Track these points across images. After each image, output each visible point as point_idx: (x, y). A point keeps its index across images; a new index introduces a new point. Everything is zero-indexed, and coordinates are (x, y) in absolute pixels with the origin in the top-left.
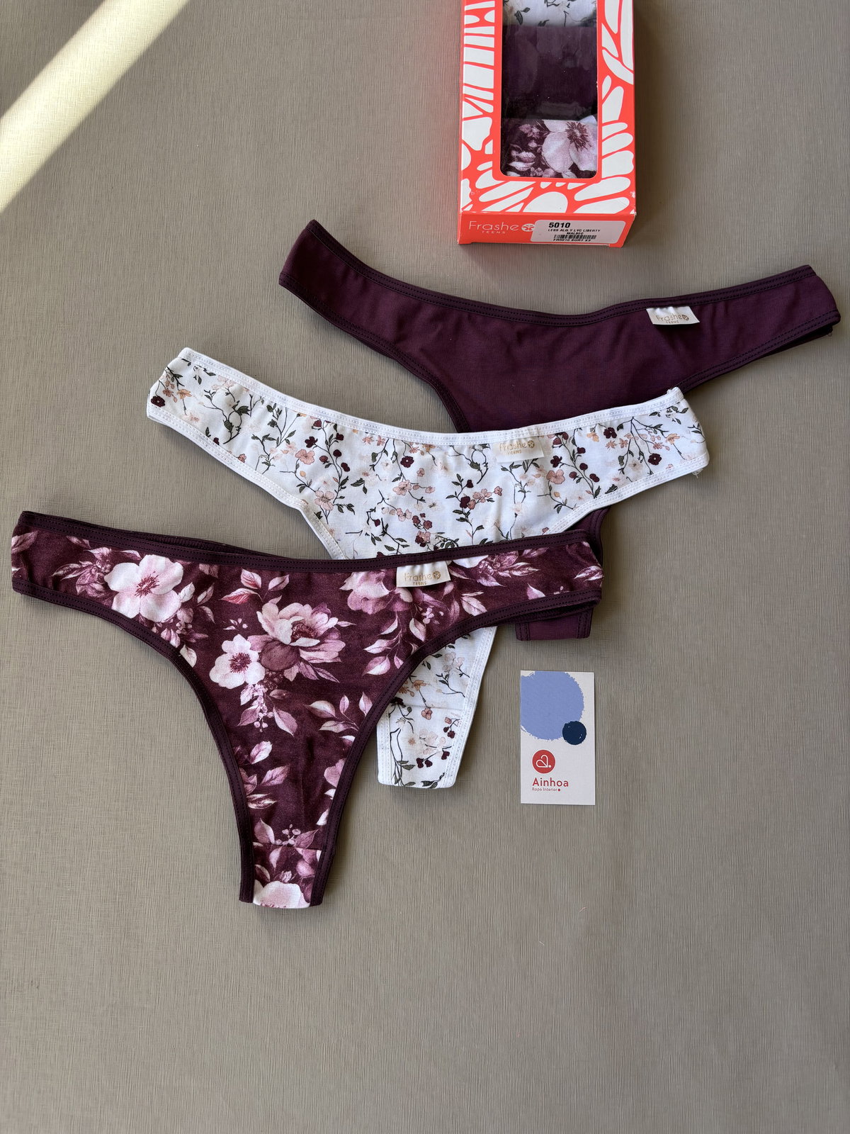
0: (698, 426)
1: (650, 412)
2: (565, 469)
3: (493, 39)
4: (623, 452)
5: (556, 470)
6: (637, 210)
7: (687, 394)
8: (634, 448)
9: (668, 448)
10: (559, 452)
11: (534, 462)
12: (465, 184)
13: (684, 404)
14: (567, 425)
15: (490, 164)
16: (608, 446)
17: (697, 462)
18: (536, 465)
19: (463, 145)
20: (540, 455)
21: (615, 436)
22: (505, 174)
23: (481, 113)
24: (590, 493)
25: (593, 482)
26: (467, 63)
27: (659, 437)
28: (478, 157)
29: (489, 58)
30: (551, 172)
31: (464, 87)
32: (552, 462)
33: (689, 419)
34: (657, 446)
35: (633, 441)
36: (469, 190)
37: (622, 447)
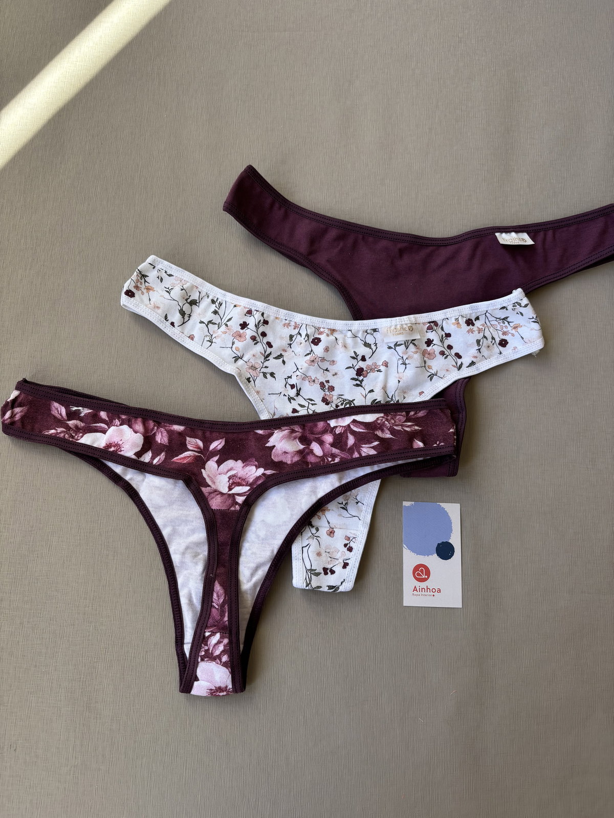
0: (536, 317)
1: (500, 307)
2: (436, 348)
4: (480, 336)
5: (429, 349)
7: (528, 294)
8: (487, 334)
9: (513, 335)
10: (431, 335)
11: (413, 342)
13: (525, 301)
14: (437, 316)
16: (468, 332)
17: (536, 345)
18: (414, 344)
20: (418, 337)
21: (473, 325)
24: (455, 367)
25: (457, 359)
27: (506, 327)
32: (426, 343)
33: (529, 312)
34: (504, 333)
35: (487, 329)
37: (479, 333)
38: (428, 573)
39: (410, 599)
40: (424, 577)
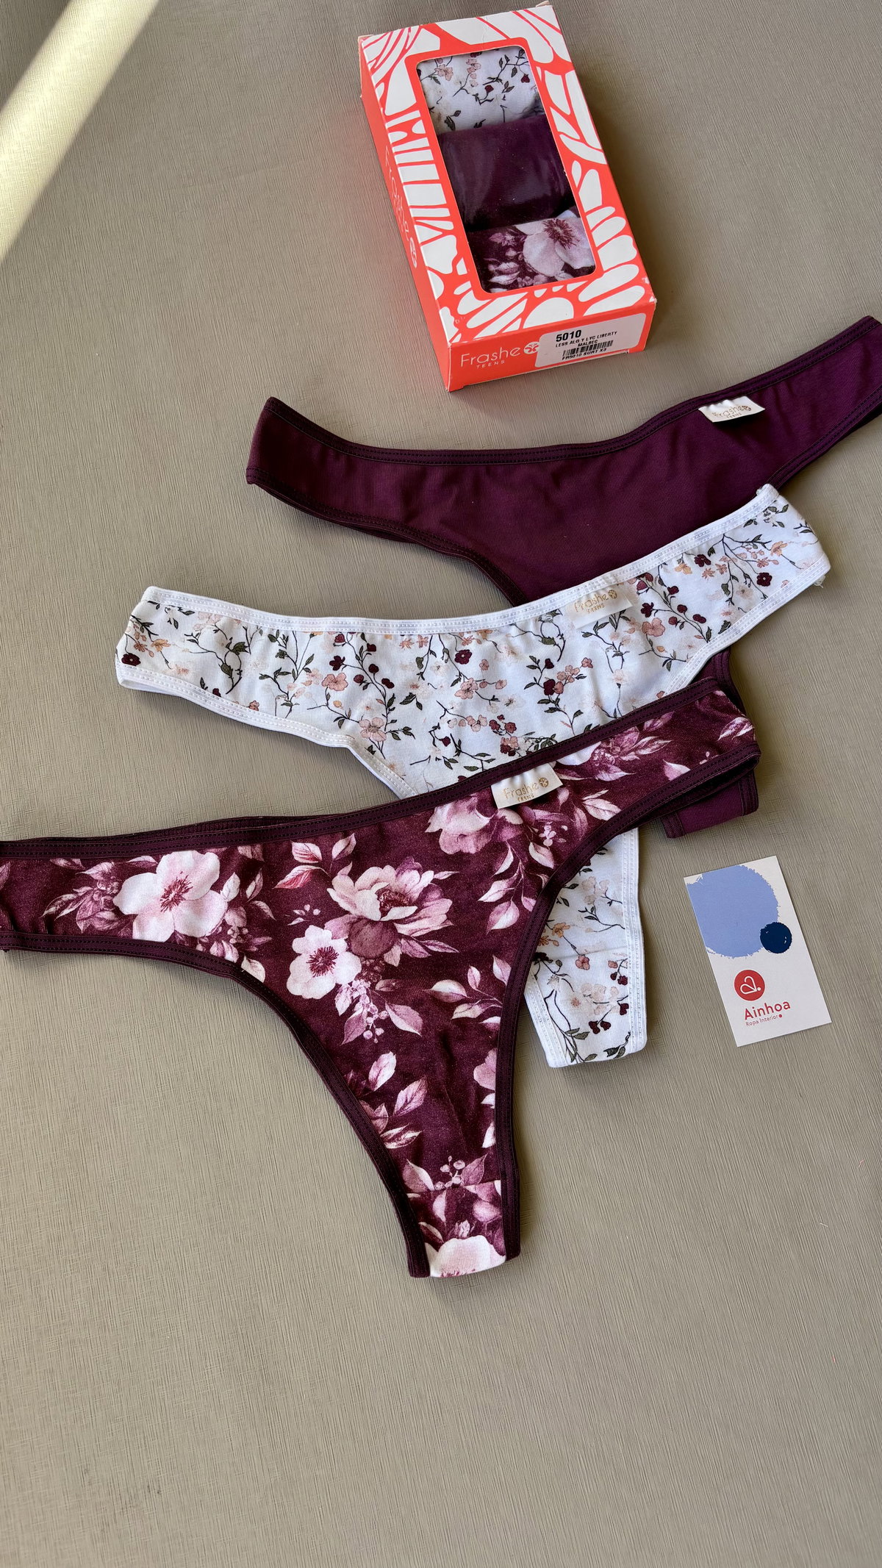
0: (806, 523)
1: (743, 522)
2: (661, 616)
3: (430, 151)
4: (725, 578)
5: (650, 619)
6: (656, 296)
7: (782, 489)
8: (735, 572)
9: (776, 562)
10: (647, 597)
11: (622, 615)
12: (445, 314)
13: (781, 502)
14: (648, 563)
15: (468, 285)
16: (705, 575)
17: (817, 569)
18: (624, 618)
19: (429, 272)
20: (627, 605)
21: (709, 563)
22: (490, 292)
23: (441, 233)
24: (699, 637)
25: (700, 624)
26: (406, 183)
27: (761, 552)
28: (451, 281)
29: (432, 172)
30: (542, 278)
31: (411, 210)
32: (643, 611)
33: (792, 518)
34: (761, 564)
35: (732, 564)
36: (452, 319)
37: (722, 573)
38: (760, 982)
39: (745, 1032)
40: (755, 990)
